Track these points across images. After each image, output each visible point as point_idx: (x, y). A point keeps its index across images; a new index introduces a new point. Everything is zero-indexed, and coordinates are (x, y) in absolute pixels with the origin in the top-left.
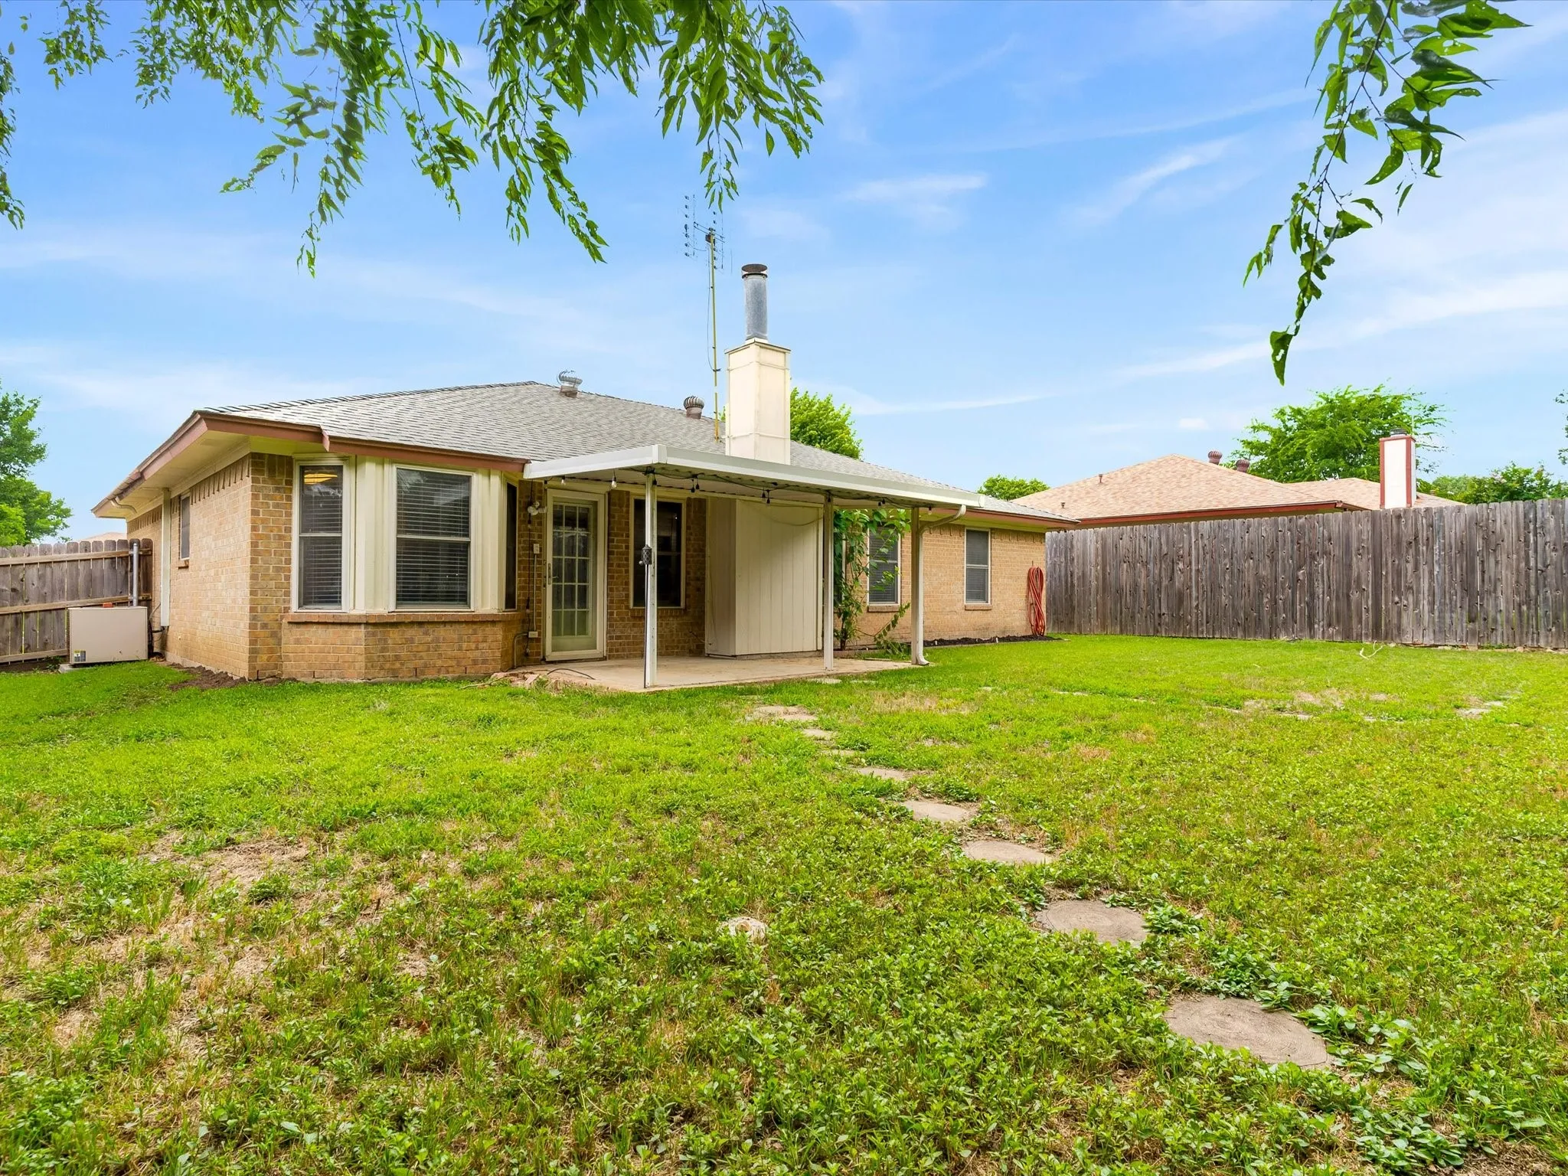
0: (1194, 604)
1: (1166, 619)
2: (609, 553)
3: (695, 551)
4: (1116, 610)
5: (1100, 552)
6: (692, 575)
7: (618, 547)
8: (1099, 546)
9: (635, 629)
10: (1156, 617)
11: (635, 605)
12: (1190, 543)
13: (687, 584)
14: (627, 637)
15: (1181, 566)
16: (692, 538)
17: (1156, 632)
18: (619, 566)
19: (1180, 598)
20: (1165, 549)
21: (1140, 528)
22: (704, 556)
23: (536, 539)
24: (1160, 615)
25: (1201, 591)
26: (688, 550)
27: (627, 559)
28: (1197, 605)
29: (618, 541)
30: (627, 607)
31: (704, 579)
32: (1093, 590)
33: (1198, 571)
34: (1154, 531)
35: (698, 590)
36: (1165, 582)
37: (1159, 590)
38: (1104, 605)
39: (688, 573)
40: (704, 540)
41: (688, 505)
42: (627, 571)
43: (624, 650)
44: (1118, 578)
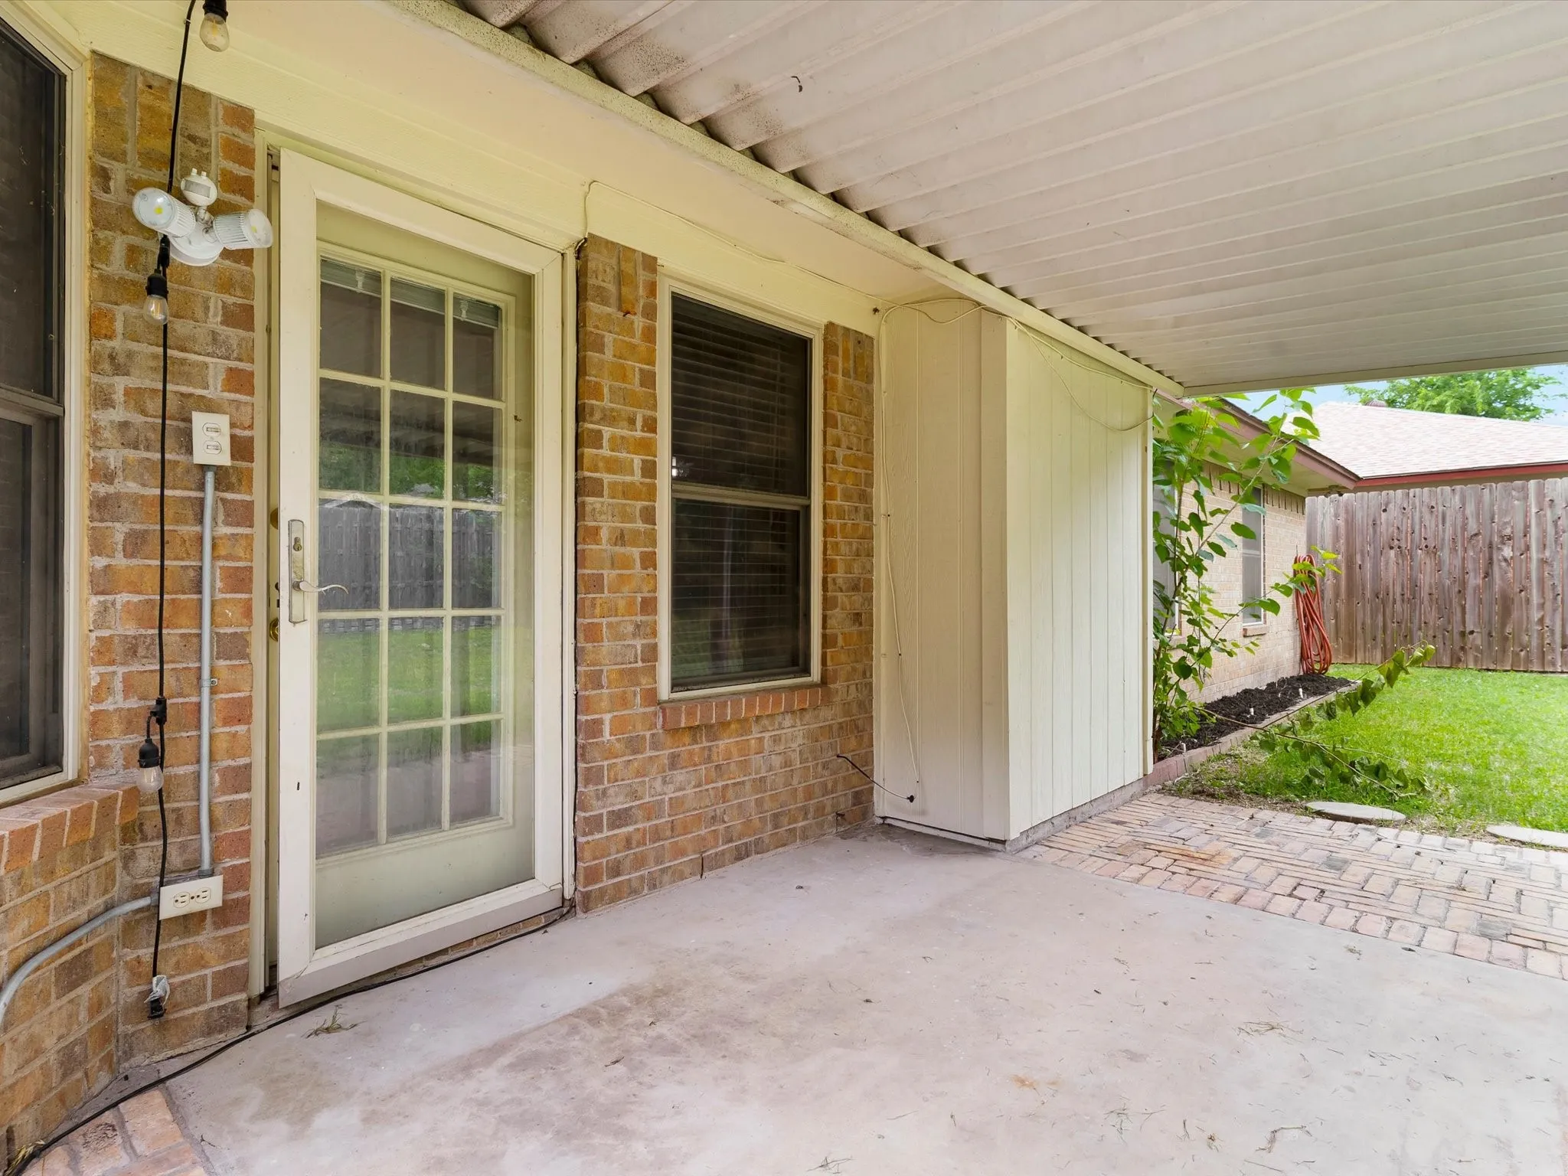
0: (1536, 616)
1: (1477, 639)
2: (582, 488)
3: (847, 497)
4: (1374, 626)
5: (1342, 531)
6: (840, 574)
7: (613, 466)
8: (1341, 523)
9: (680, 776)
10: (1456, 636)
11: (677, 684)
12: (1526, 515)
13: (827, 603)
14: (651, 811)
15: (1507, 552)
16: (840, 453)
17: (1455, 662)
18: (620, 538)
19: (1506, 604)
20: (1473, 527)
21: (1423, 494)
22: (869, 516)
23: (215, 390)
24: (1463, 634)
25: (1549, 595)
26: (829, 493)
27: (649, 516)
28: (1541, 621)
29: (617, 443)
30: (651, 696)
31: (869, 586)
32: (1329, 594)
33: (1543, 562)
34: (1449, 497)
35: (857, 618)
36: (1474, 580)
37: (1461, 592)
38: (1351, 616)
39: (828, 565)
40: (869, 464)
41: (829, 348)
42: (649, 560)
43: (640, 862)
44: (1376, 576)
